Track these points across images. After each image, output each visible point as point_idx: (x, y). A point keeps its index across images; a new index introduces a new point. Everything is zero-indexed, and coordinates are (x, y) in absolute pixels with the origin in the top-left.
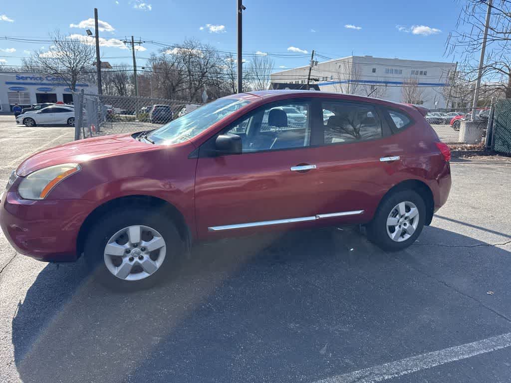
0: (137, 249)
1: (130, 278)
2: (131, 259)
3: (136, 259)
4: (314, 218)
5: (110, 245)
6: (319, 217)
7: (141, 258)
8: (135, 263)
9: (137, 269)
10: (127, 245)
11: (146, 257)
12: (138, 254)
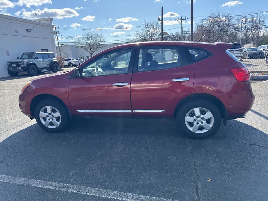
0: (51, 116)
1: (50, 127)
2: (49, 119)
3: (51, 120)
4: (130, 111)
5: (41, 112)
6: (134, 111)
7: (53, 119)
8: (51, 121)
9: (51, 124)
10: (47, 114)
11: (55, 119)
12: (51, 118)
